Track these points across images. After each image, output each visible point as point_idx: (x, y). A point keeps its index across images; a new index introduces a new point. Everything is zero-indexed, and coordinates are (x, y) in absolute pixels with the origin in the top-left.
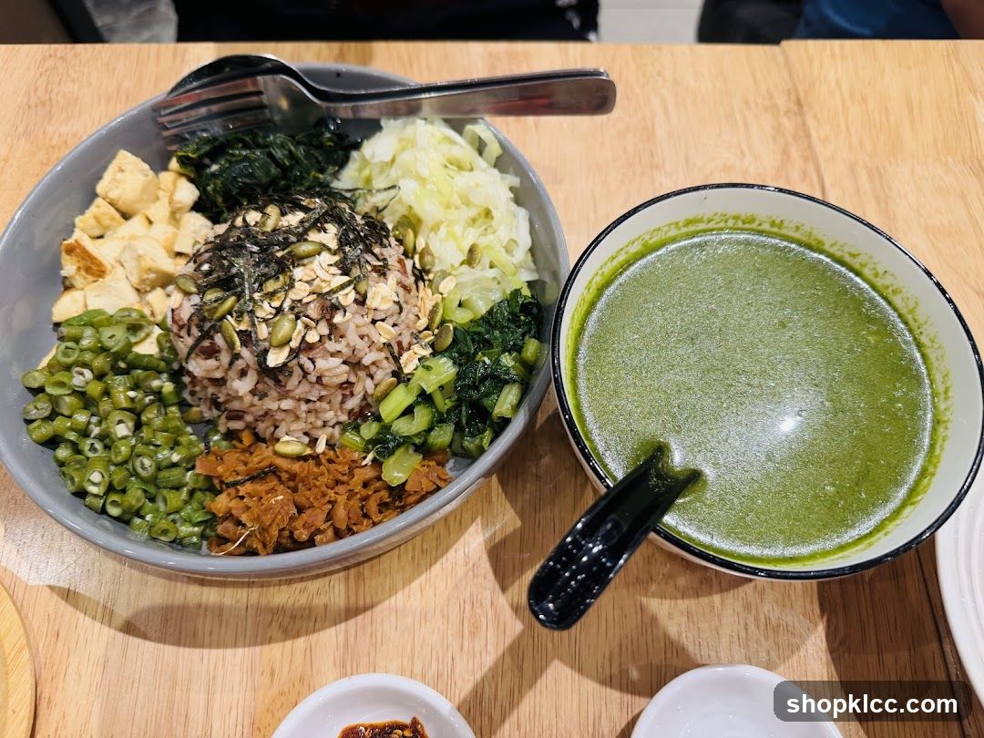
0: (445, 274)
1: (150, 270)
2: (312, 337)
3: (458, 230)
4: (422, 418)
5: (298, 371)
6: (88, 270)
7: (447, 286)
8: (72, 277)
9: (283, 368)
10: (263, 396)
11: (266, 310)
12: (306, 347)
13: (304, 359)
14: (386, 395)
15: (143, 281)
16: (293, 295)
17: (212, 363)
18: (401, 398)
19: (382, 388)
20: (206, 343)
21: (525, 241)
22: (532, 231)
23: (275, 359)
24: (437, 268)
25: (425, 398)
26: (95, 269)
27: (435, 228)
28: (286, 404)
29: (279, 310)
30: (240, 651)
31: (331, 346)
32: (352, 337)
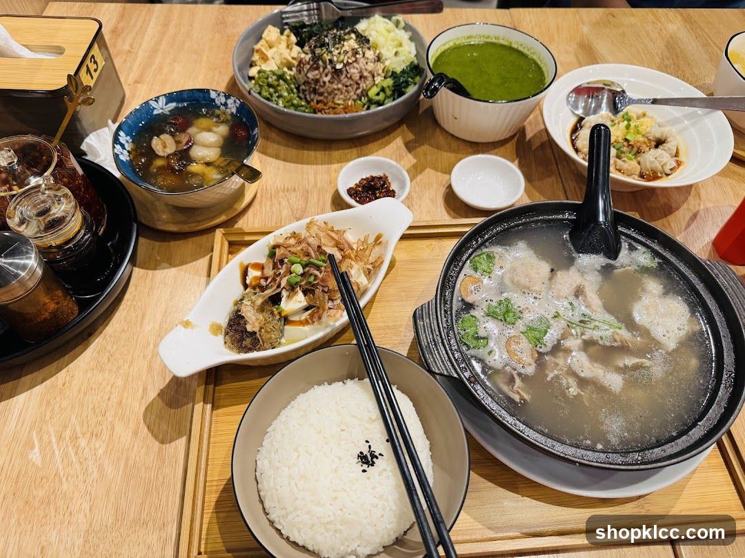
0: (386, 59)
1: (285, 59)
2: (350, 61)
3: (390, 48)
4: (382, 96)
5: (345, 72)
6: (262, 58)
7: (387, 63)
8: (257, 61)
9: (340, 70)
10: (332, 83)
11: (336, 52)
12: (348, 64)
13: (348, 68)
14: (370, 89)
15: (282, 63)
16: (344, 49)
17: (316, 72)
18: (375, 90)
19: (368, 87)
20: (315, 66)
21: (414, 52)
22: (416, 49)
23: (339, 66)
24: (384, 58)
25: (383, 90)
26: (265, 58)
27: (383, 47)
28: (340, 86)
29: (339, 53)
30: (324, 166)
31: (355, 64)
32: (361, 64)
